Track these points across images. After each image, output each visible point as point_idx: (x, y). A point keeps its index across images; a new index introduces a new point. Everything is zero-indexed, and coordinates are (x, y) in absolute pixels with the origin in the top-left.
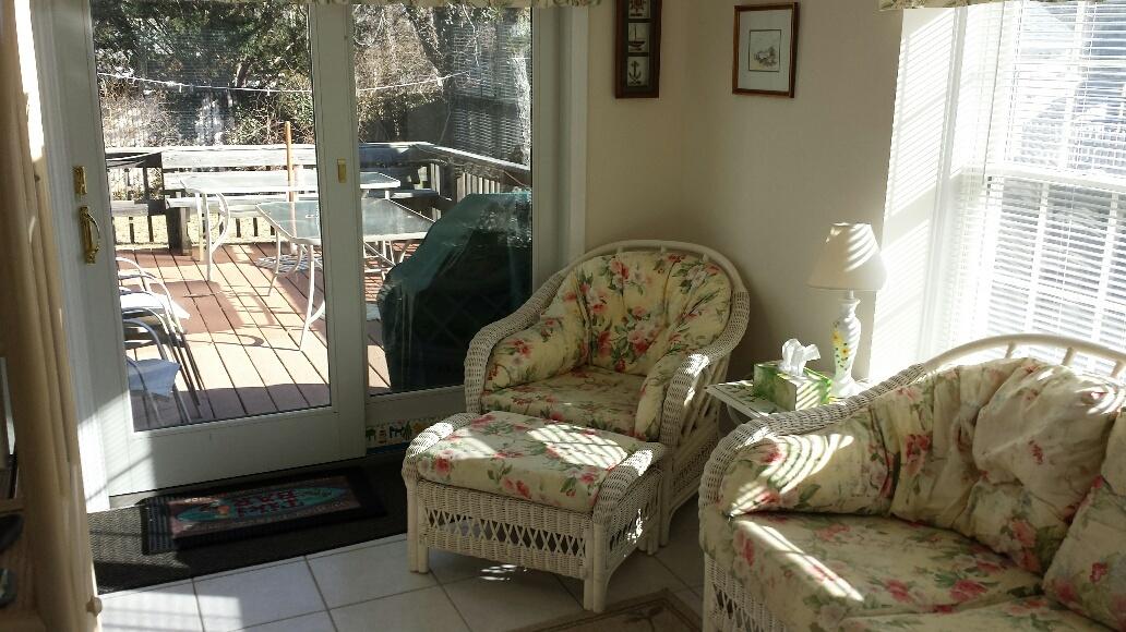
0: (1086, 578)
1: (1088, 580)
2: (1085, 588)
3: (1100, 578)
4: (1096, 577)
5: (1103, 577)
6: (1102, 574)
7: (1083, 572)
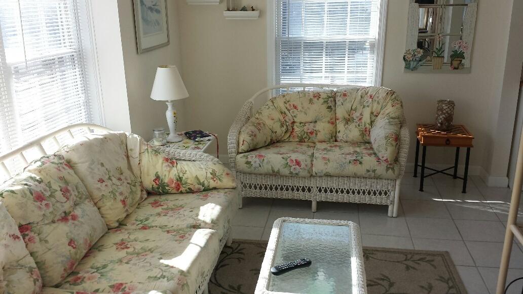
0: (73, 251)
1: (75, 250)
2: (76, 254)
3: (75, 245)
4: (74, 246)
5: (76, 243)
6: (74, 243)
7: (70, 251)
